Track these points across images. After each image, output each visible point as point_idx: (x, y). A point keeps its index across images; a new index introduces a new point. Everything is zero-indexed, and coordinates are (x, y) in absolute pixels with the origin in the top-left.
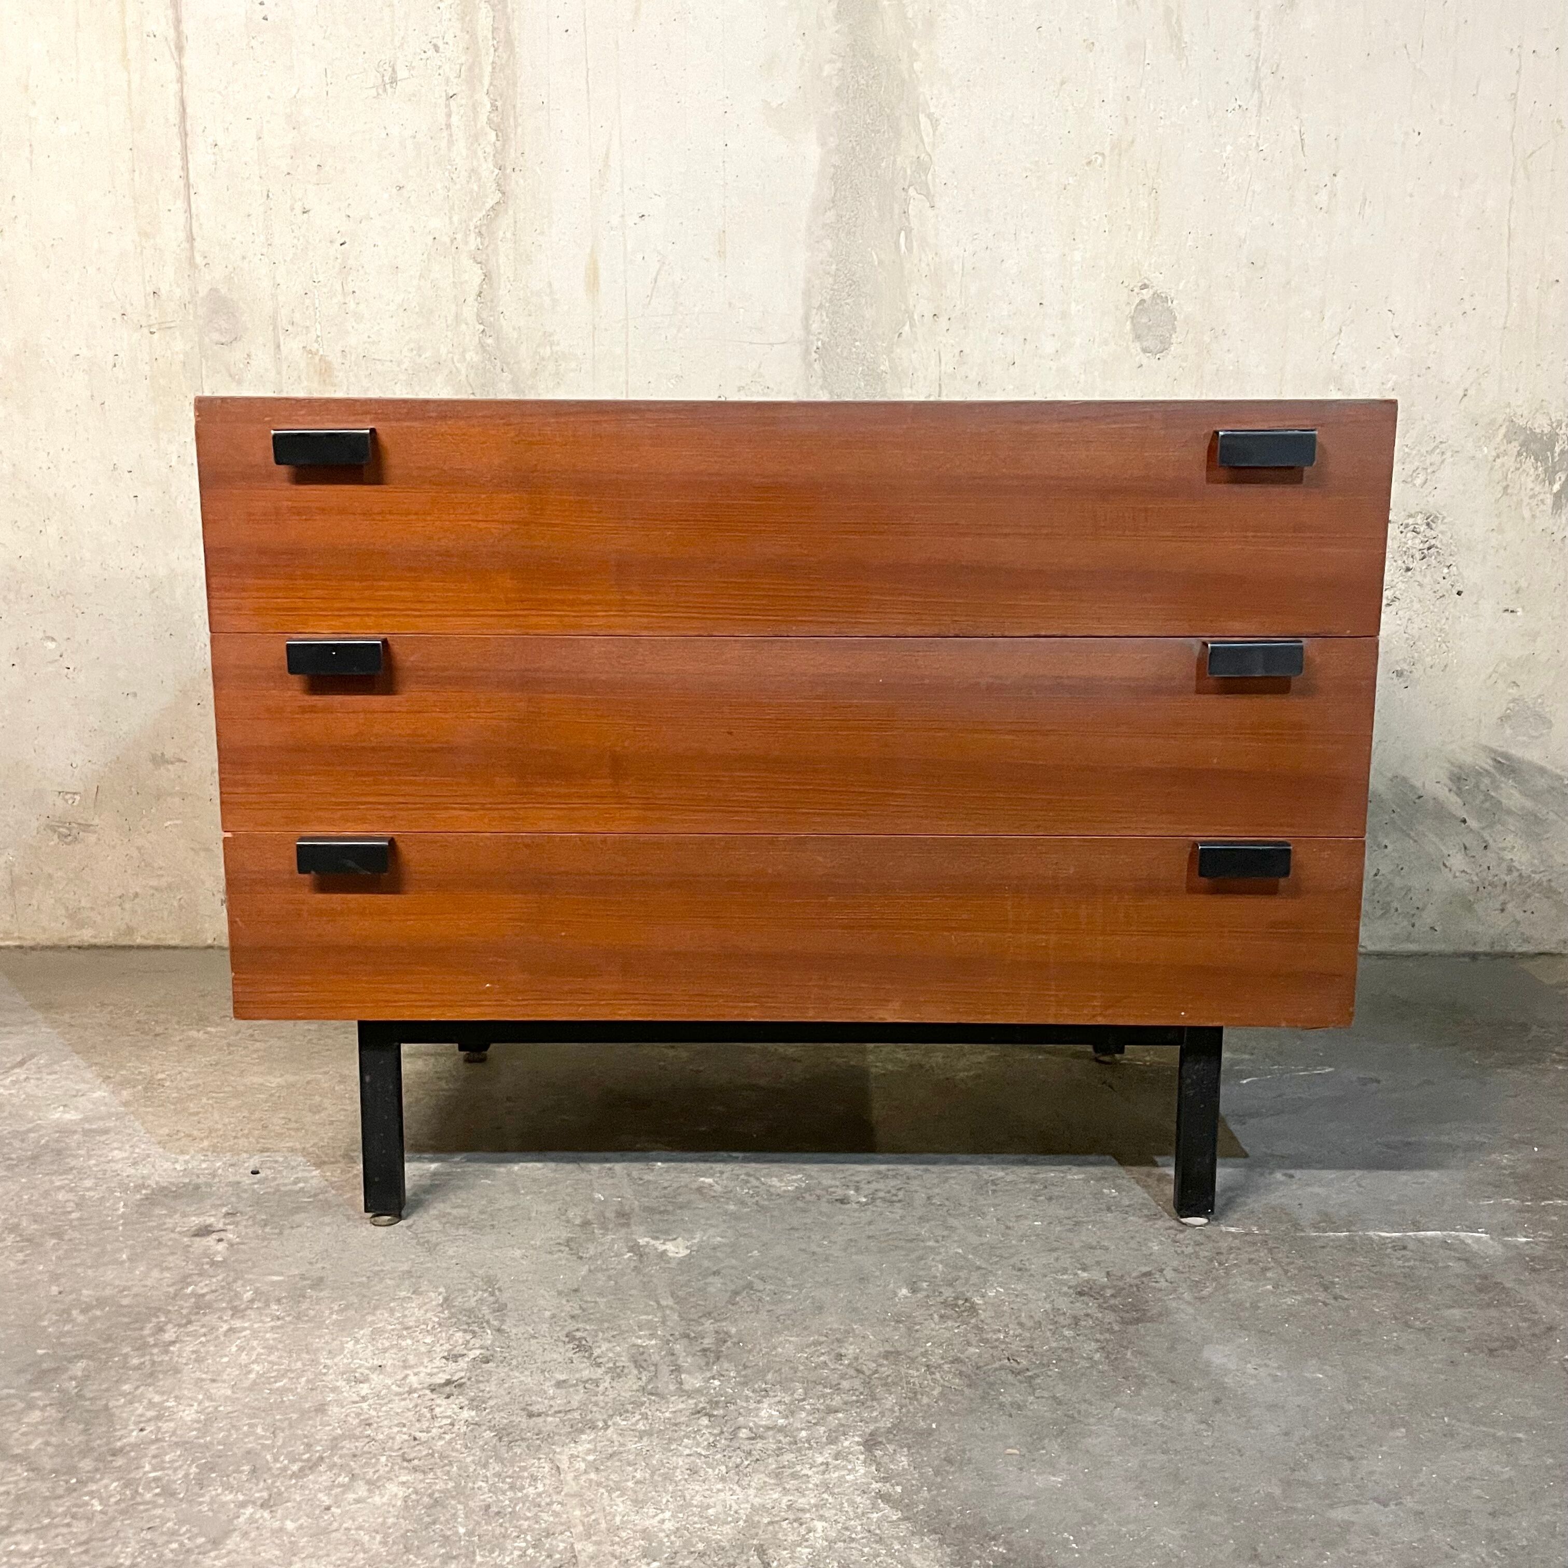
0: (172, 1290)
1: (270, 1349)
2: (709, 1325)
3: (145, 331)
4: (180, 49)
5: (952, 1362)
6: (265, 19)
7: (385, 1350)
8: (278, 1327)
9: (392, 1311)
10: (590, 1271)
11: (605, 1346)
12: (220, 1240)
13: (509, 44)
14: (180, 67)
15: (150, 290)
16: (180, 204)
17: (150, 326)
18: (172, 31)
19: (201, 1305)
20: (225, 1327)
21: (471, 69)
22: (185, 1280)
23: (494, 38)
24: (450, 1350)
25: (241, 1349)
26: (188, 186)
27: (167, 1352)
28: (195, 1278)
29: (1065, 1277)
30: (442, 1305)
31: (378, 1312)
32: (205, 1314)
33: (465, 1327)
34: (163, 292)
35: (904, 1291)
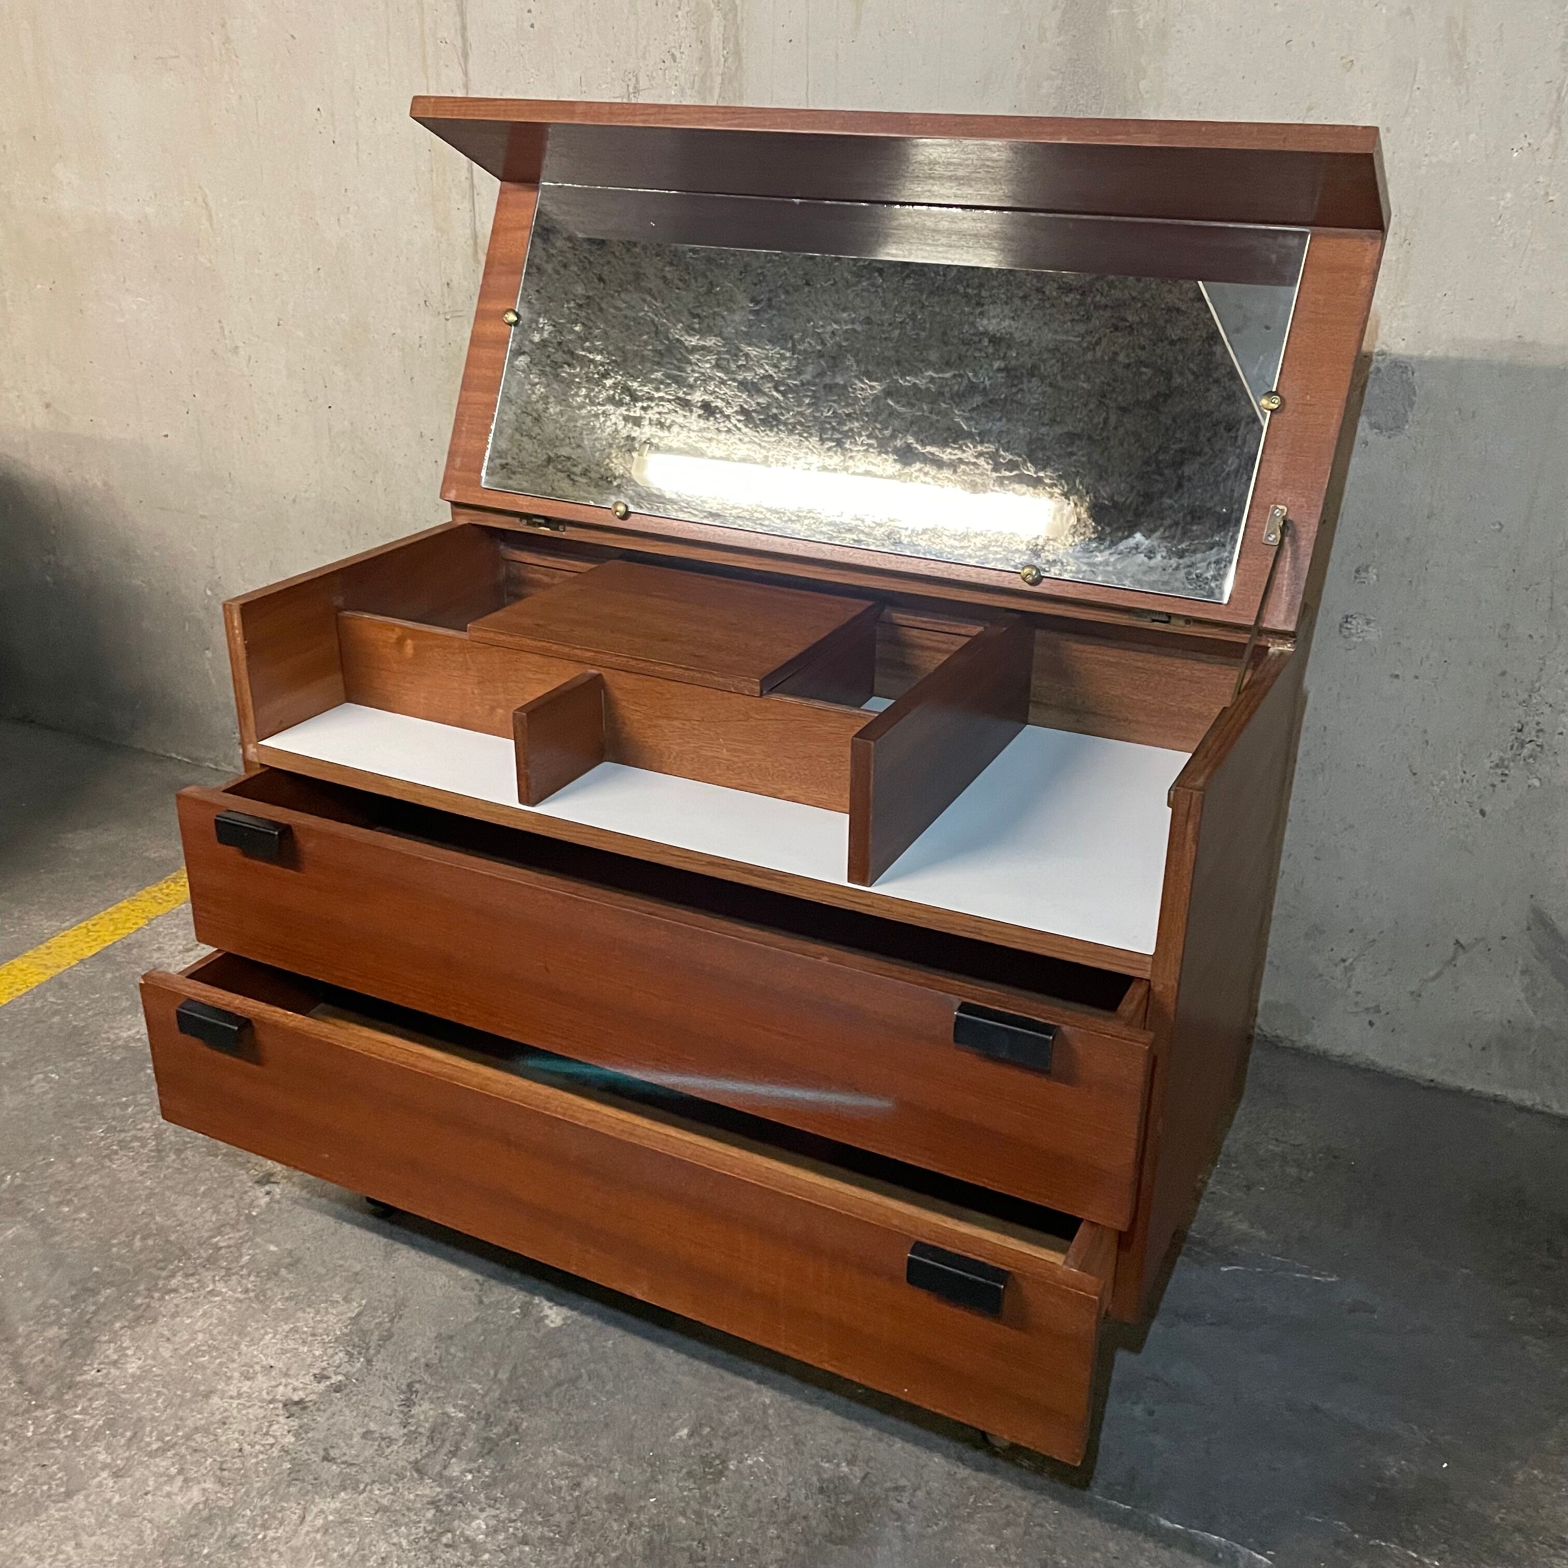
0: (206, 1235)
1: (221, 1321)
2: (512, 1412)
3: (442, 317)
4: (466, 56)
5: (653, 1527)
6: (532, 26)
7: (284, 1351)
8: (241, 1301)
9: (317, 1312)
10: (477, 1319)
11: (426, 1406)
12: (268, 1193)
13: (737, 54)
14: (466, 73)
15: (445, 280)
16: (467, 205)
17: (445, 313)
18: (459, 38)
19: (211, 1261)
20: (211, 1287)
21: (703, 81)
22: (218, 1230)
23: (724, 48)
24: (324, 1369)
25: (204, 1314)
26: (472, 186)
27: (162, 1298)
28: (228, 1229)
29: (827, 1465)
30: (351, 1319)
31: (308, 1310)
32: (208, 1269)
33: (349, 1349)
34: (454, 284)
35: (684, 1432)
